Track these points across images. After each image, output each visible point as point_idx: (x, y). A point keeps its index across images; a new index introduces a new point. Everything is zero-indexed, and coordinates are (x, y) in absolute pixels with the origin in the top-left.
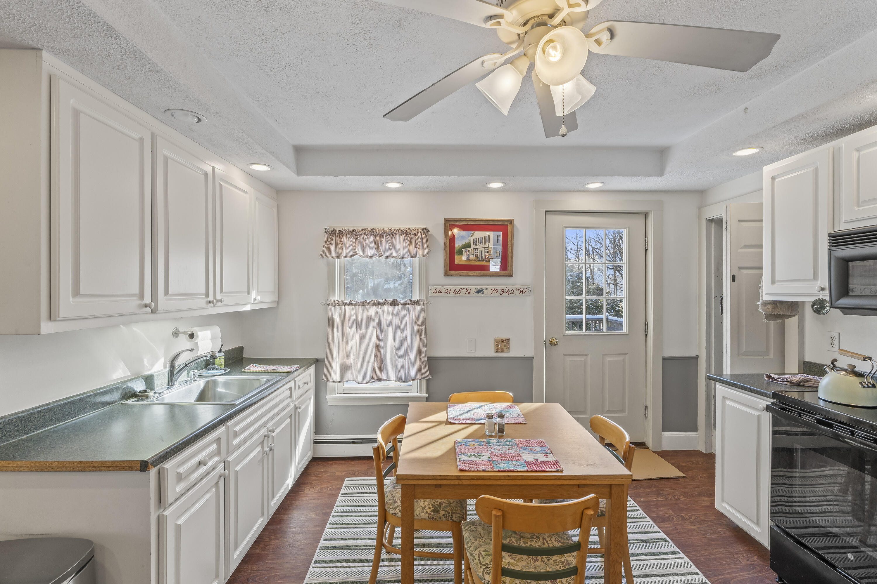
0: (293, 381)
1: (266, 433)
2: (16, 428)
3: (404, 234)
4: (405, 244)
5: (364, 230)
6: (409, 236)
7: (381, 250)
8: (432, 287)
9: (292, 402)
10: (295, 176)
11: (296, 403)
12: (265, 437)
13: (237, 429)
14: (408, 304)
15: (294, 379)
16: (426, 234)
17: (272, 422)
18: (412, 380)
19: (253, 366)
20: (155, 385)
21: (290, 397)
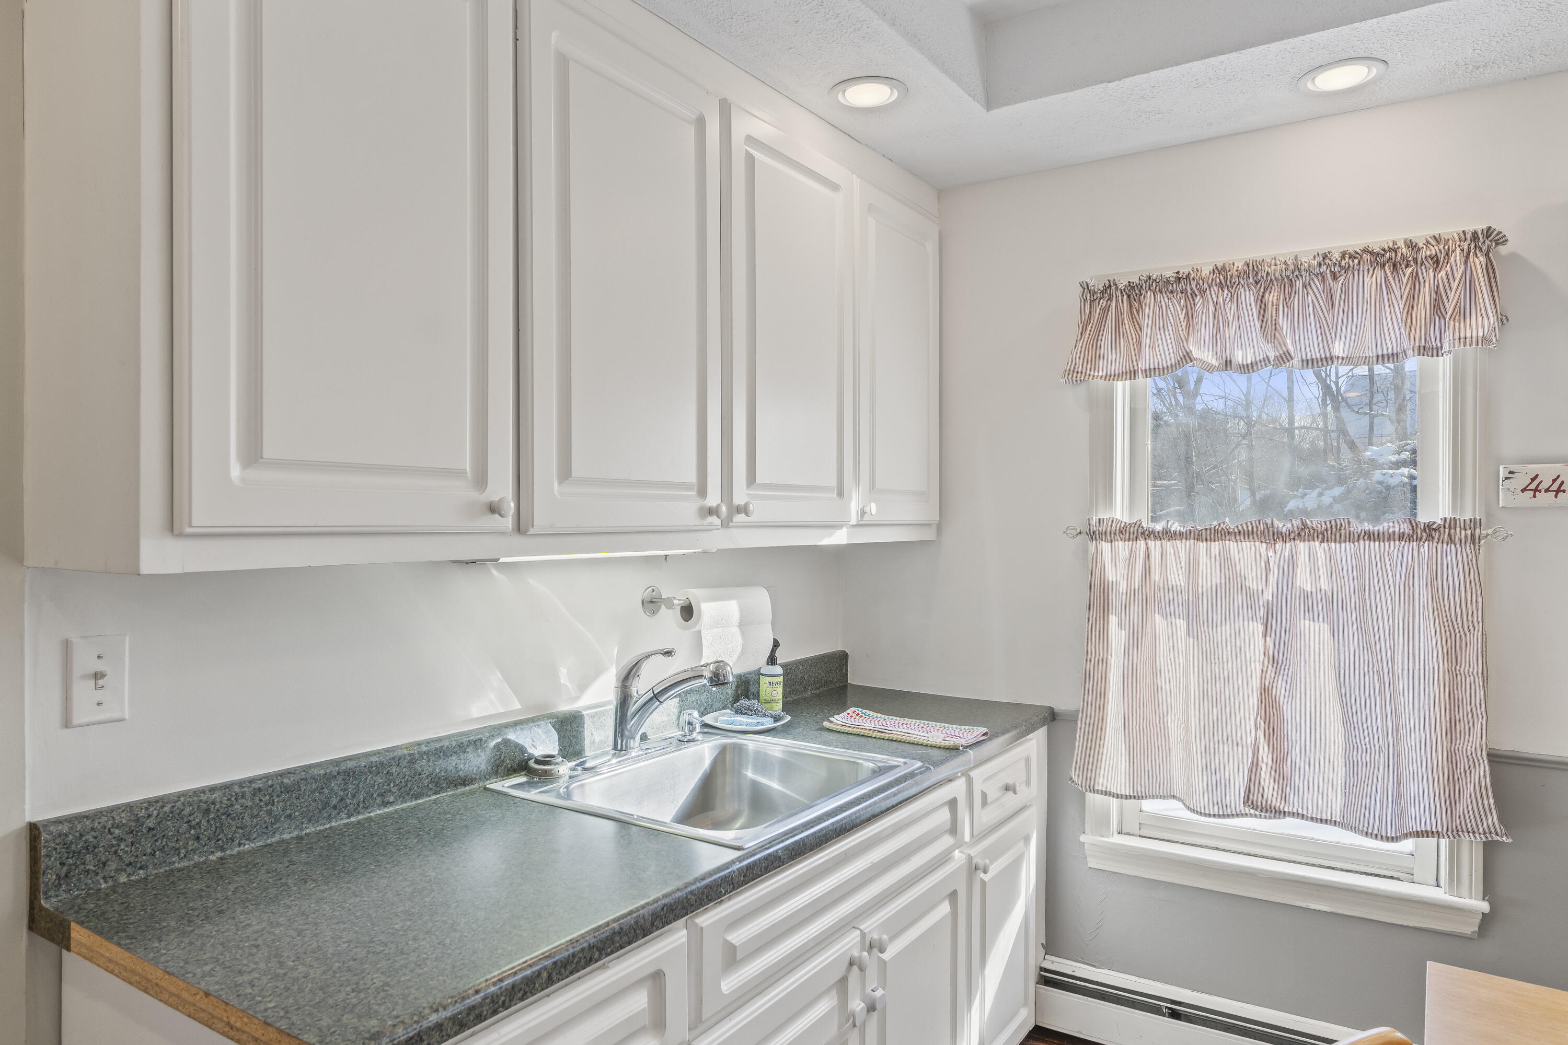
0: (963, 779)
1: (856, 953)
2: (193, 832)
3: (1383, 266)
4: (1391, 304)
5: (1217, 270)
6: (1409, 270)
7: (1284, 338)
8: (1513, 468)
9: (959, 845)
10: (978, 108)
11: (973, 852)
12: (851, 964)
13: (737, 937)
14: (1401, 537)
15: (966, 774)
16: (1487, 255)
17: (882, 914)
18: (1418, 834)
19: (854, 715)
20: (587, 742)
21: (954, 829)
